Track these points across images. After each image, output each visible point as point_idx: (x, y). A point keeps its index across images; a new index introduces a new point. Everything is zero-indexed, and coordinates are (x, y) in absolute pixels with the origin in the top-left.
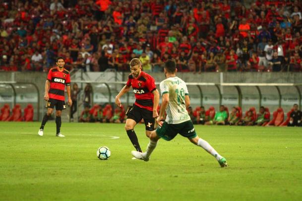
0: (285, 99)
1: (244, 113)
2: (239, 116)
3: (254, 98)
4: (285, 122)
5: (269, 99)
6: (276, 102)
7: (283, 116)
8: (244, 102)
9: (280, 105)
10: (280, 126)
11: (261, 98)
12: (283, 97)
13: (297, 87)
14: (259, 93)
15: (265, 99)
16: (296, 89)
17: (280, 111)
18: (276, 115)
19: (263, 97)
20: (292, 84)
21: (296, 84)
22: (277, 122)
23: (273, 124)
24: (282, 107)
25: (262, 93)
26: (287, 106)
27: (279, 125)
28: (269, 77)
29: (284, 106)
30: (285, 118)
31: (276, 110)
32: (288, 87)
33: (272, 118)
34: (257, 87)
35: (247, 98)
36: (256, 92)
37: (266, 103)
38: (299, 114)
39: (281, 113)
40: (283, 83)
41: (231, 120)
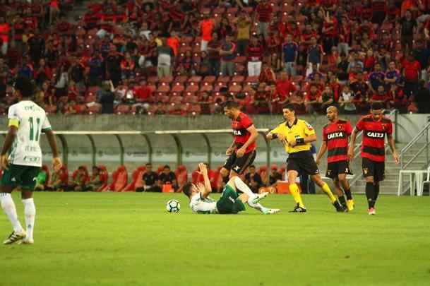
0: (129, 154)
1: (71, 173)
2: (65, 177)
3: (85, 152)
4: (129, 185)
5: (106, 153)
6: (117, 158)
7: (126, 177)
8: (71, 157)
9: (122, 162)
10: (123, 191)
11: (94, 152)
12: (126, 150)
13: (145, 136)
14: (93, 145)
15: (101, 153)
16: (144, 139)
17: (122, 170)
18: (116, 176)
19: (98, 150)
20: (138, 132)
21: (144, 132)
22: (119, 185)
23: (113, 188)
24: (125, 165)
25: (96, 145)
26: (133, 163)
27: (120, 191)
28: (106, 122)
29: (129, 162)
30: (129, 180)
31: (116, 169)
32: (133, 136)
33: (110, 180)
34: (89, 136)
35: (75, 153)
36: (88, 143)
37: (103, 159)
38: (152, 178)
39: (124, 173)
40: (125, 130)
41: (52, 183)
